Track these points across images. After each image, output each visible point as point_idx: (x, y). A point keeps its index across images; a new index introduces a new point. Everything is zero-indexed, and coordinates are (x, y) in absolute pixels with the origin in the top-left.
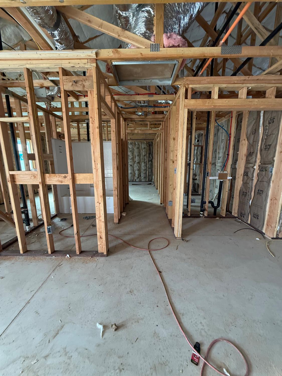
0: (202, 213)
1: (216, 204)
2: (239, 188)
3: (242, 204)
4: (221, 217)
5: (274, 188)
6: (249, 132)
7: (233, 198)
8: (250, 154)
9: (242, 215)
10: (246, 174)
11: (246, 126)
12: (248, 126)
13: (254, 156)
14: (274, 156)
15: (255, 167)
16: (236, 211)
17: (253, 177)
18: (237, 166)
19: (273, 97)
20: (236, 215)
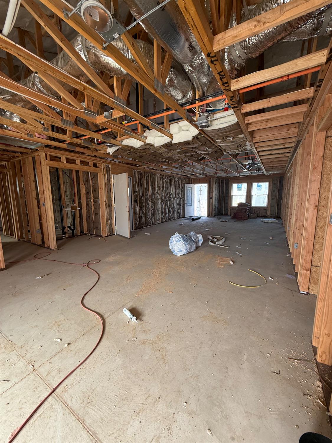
0: (64, 236)
1: (73, 228)
2: (85, 215)
3: (89, 224)
4: (78, 236)
5: (102, 211)
6: (84, 180)
7: (83, 222)
8: (87, 193)
9: (90, 231)
10: (87, 205)
11: (82, 176)
12: (83, 177)
13: (90, 194)
14: (99, 195)
15: (91, 201)
16: (86, 230)
17: (91, 206)
18: (81, 201)
19: (93, 167)
20: (87, 233)
